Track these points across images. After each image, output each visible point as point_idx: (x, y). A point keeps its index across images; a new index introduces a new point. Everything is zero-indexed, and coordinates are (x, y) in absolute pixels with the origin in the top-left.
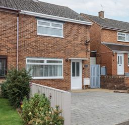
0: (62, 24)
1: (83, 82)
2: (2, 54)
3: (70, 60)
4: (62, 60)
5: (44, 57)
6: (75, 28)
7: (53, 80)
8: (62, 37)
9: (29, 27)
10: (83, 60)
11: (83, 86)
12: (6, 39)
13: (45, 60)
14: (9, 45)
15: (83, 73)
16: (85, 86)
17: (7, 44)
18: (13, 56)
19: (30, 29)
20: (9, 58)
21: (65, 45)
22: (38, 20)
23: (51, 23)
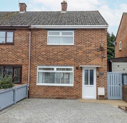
0: (73, 32)
1: (97, 91)
2: (18, 64)
3: (81, 67)
4: (73, 68)
5: (53, 65)
6: (87, 33)
7: (62, 87)
8: (73, 44)
9: (40, 39)
10: (97, 68)
11: (97, 96)
12: (22, 51)
13: (55, 68)
14: (24, 56)
15: (97, 82)
16: (100, 96)
17: (22, 55)
18: (26, 65)
19: (41, 40)
20: (23, 66)
21: (75, 52)
22: (48, 32)
23: (61, 32)
